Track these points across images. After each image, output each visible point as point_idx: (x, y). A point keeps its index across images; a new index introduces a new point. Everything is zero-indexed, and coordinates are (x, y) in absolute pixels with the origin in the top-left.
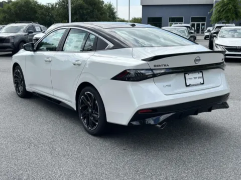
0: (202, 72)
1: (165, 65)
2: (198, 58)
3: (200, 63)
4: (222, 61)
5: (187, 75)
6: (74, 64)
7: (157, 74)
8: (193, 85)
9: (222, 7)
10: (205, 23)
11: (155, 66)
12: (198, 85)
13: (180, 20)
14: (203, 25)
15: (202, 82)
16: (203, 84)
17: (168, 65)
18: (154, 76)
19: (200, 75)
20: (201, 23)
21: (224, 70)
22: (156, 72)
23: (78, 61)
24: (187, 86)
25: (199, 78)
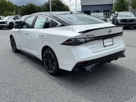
0: (112, 38)
1: (92, 35)
2: (110, 30)
3: (111, 33)
4: (122, 31)
5: (104, 40)
6: (40, 36)
7: (88, 41)
8: (108, 46)
9: (118, 5)
10: (110, 13)
11: (86, 36)
12: (110, 45)
13: (98, 12)
14: (109, 13)
15: (112, 44)
16: (113, 44)
17: (94, 35)
18: (86, 42)
19: (111, 40)
20: (108, 13)
21: (122, 36)
22: (87, 39)
23: (42, 34)
24: (104, 47)
25: (110, 41)
